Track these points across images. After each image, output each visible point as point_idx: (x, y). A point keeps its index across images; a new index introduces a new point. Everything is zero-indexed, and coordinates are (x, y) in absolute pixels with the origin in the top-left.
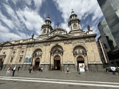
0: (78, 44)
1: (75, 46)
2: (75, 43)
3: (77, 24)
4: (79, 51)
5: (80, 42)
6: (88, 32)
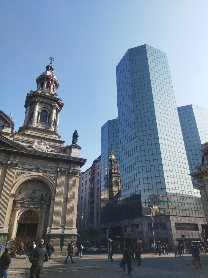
0: (35, 173)
1: (27, 179)
3: (51, 111)
4: (34, 195)
5: (42, 171)
6: (70, 148)
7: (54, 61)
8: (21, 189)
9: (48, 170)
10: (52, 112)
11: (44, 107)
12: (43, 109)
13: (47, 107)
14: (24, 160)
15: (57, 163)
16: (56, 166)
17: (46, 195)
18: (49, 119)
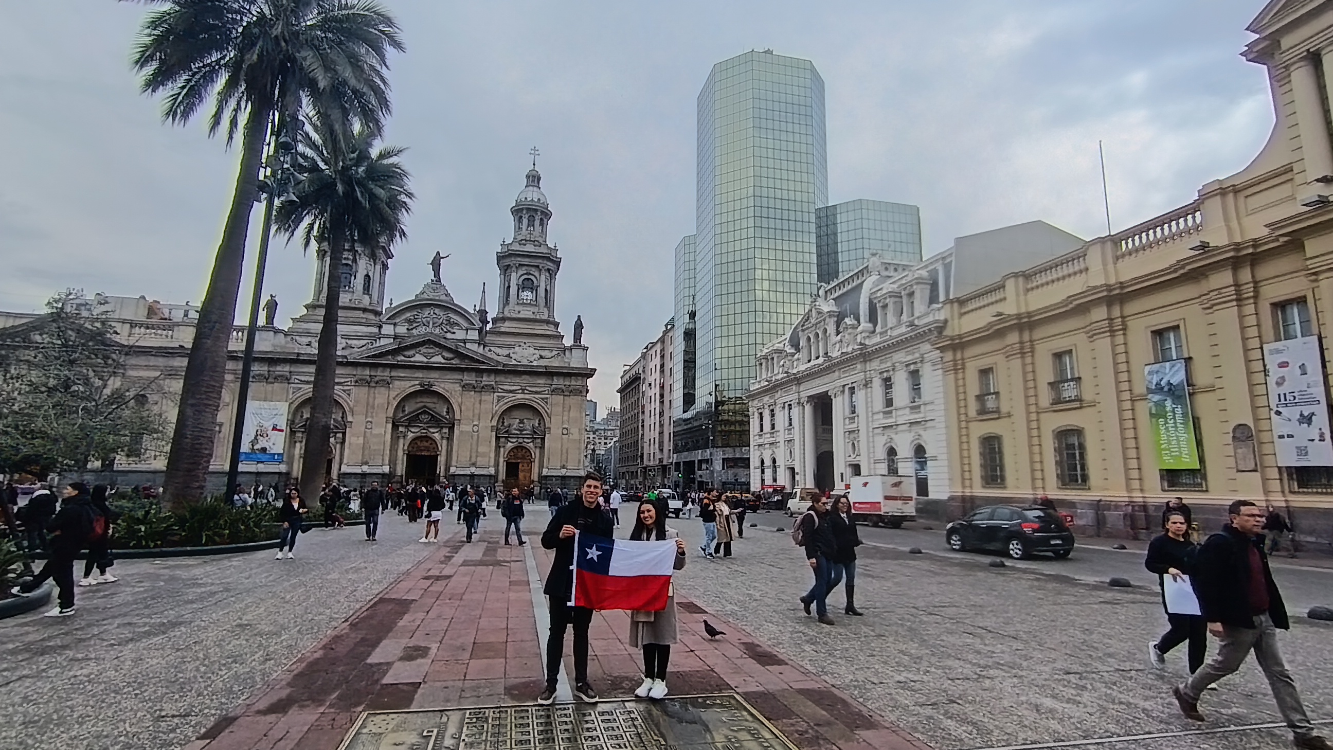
0: (520, 396)
1: (510, 404)
2: (511, 392)
4: (521, 425)
5: (531, 391)
8: (503, 419)
12: (525, 276)
14: (502, 379)
15: (551, 377)
16: (550, 382)
17: (540, 424)
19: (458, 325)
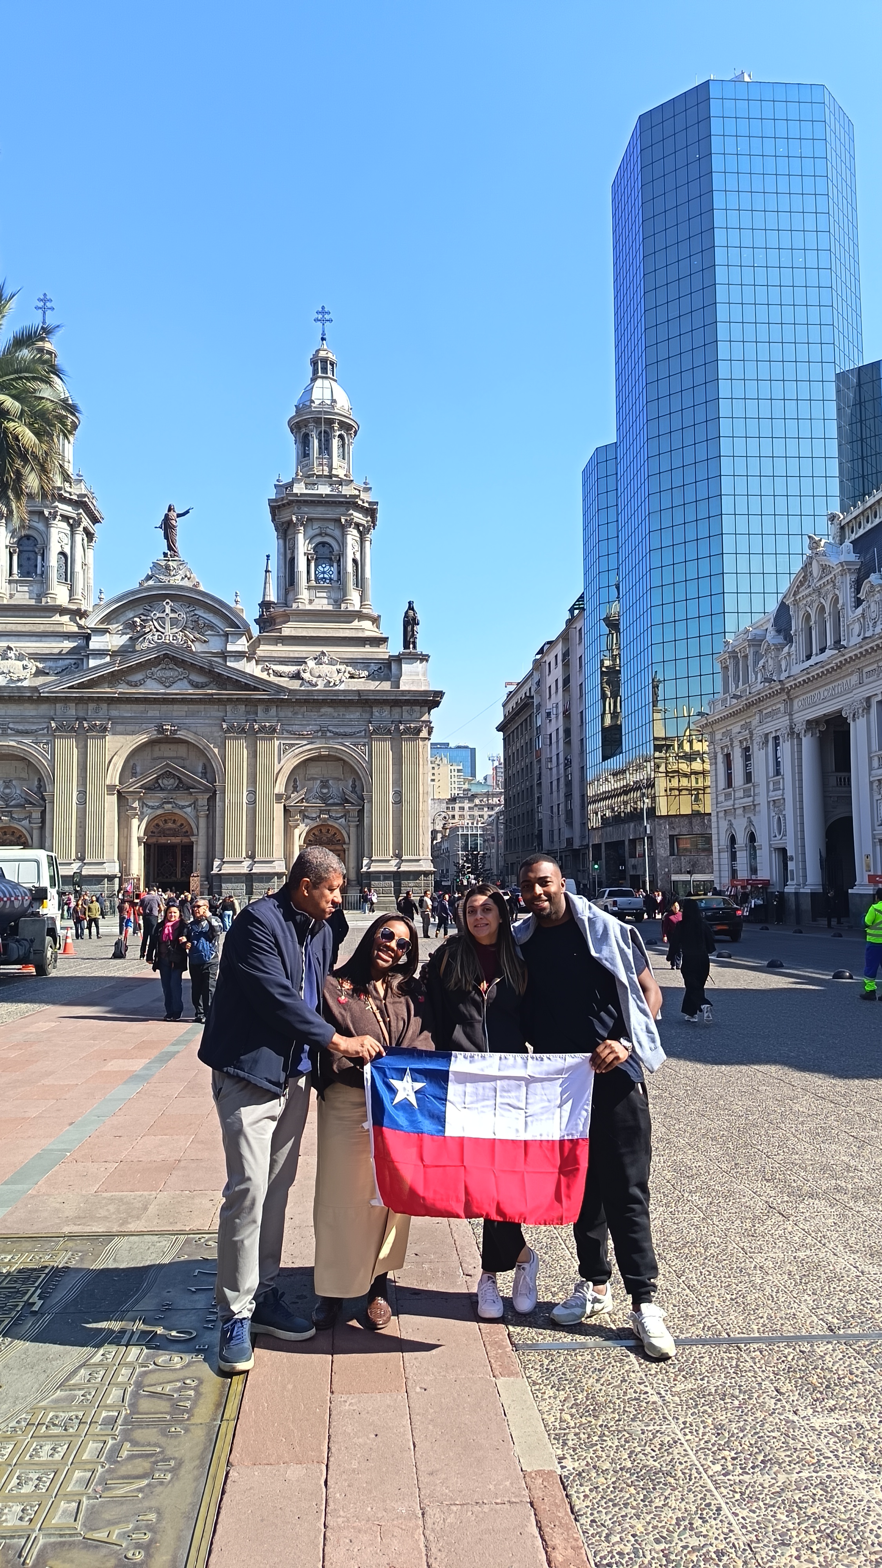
1: (302, 758)
2: (304, 735)
3: (339, 539)
4: (325, 791)
5: (336, 734)
6: (398, 659)
7: (330, 321)
8: (295, 781)
9: (348, 730)
10: (343, 544)
11: (320, 534)
12: (319, 539)
13: (329, 531)
14: (287, 712)
15: (368, 709)
16: (366, 716)
17: (354, 787)
18: (339, 566)
19: (211, 627)
